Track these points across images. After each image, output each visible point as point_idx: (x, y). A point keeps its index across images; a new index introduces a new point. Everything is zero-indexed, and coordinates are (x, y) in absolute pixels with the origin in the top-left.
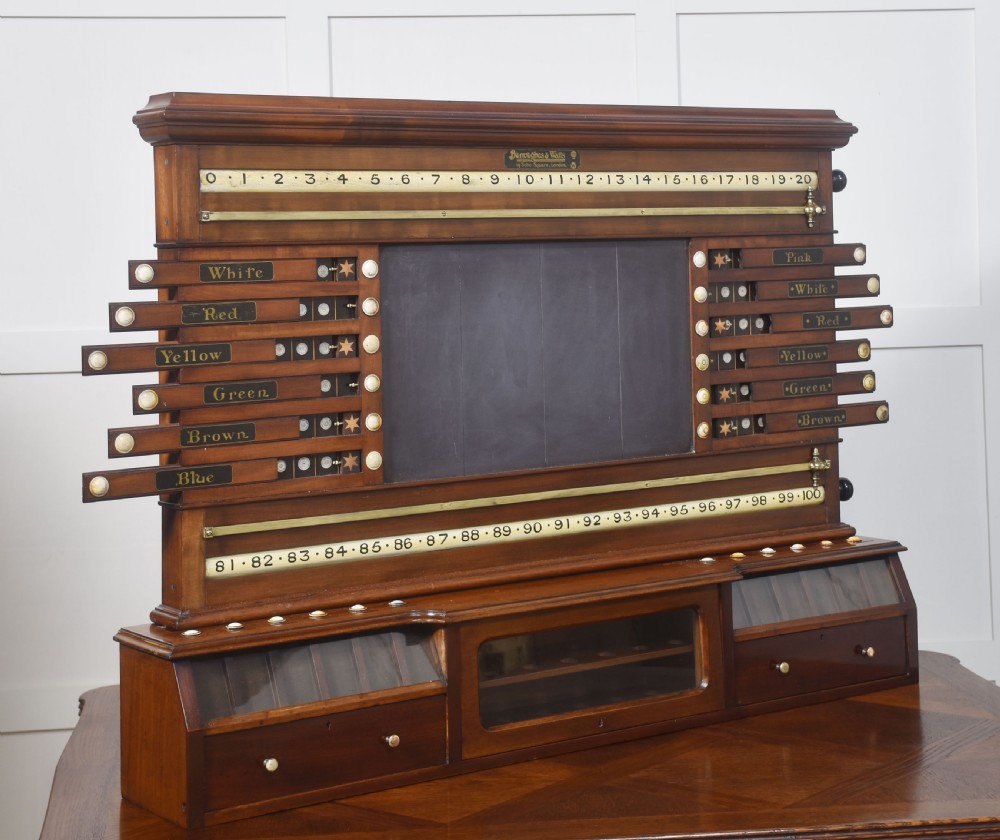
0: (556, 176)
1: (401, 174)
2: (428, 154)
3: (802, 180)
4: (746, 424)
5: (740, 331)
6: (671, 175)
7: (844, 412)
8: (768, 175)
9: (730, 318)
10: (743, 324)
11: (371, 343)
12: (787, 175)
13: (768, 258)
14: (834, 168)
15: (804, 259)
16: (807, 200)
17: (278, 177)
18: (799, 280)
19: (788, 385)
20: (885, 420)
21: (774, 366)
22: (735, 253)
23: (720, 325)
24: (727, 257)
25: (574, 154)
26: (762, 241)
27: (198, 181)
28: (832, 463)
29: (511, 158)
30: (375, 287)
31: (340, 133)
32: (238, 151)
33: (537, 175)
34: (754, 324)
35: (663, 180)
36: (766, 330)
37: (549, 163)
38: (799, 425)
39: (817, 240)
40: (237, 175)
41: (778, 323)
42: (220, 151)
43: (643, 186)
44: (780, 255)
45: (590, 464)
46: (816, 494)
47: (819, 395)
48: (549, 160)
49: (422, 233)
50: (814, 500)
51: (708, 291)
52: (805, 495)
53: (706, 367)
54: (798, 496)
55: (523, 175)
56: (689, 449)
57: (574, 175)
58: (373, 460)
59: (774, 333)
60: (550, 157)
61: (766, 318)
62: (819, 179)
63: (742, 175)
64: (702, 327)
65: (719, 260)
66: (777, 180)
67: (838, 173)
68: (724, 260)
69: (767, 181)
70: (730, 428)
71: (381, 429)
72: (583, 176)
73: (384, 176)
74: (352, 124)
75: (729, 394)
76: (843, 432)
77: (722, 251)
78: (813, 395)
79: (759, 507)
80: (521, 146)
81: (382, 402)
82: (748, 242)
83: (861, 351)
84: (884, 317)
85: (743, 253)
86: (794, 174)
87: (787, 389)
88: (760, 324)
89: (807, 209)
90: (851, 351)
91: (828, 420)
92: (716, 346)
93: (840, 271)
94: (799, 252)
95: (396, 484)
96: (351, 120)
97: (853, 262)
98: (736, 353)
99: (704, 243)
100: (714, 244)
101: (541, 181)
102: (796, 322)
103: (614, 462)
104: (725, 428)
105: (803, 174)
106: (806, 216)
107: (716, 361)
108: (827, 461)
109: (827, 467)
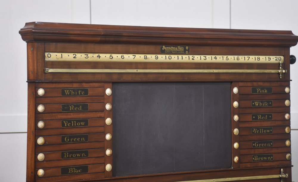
0: (180, 56)
1: (121, 55)
2: (132, 47)
3: (278, 59)
6: (225, 57)
8: (264, 57)
11: (108, 121)
12: (271, 57)
14: (291, 54)
16: (280, 67)
17: (75, 55)
25: (187, 48)
26: (261, 84)
27: (44, 56)
28: (288, 175)
29: (163, 49)
30: (111, 99)
31: (99, 39)
32: (60, 45)
33: (173, 56)
35: (222, 58)
37: (178, 51)
39: (283, 84)
40: (59, 55)
42: (53, 45)
43: (214, 61)
48: (178, 50)
49: (129, 78)
51: (239, 103)
53: (237, 134)
55: (167, 56)
56: (231, 167)
57: (187, 56)
58: (108, 167)
60: (178, 49)
62: (284, 59)
63: (253, 57)
64: (236, 118)
66: (267, 59)
67: (293, 57)
69: (263, 59)
71: (111, 155)
72: (191, 56)
73: (114, 56)
74: (103, 35)
80: (167, 44)
81: (112, 144)
86: (274, 57)
89: (279, 71)
92: (242, 125)
95: (117, 177)
96: (103, 34)
99: (238, 84)
100: (241, 84)
101: (174, 58)
103: (201, 171)
105: (278, 57)
106: (279, 74)
108: (286, 174)
109: (287, 177)
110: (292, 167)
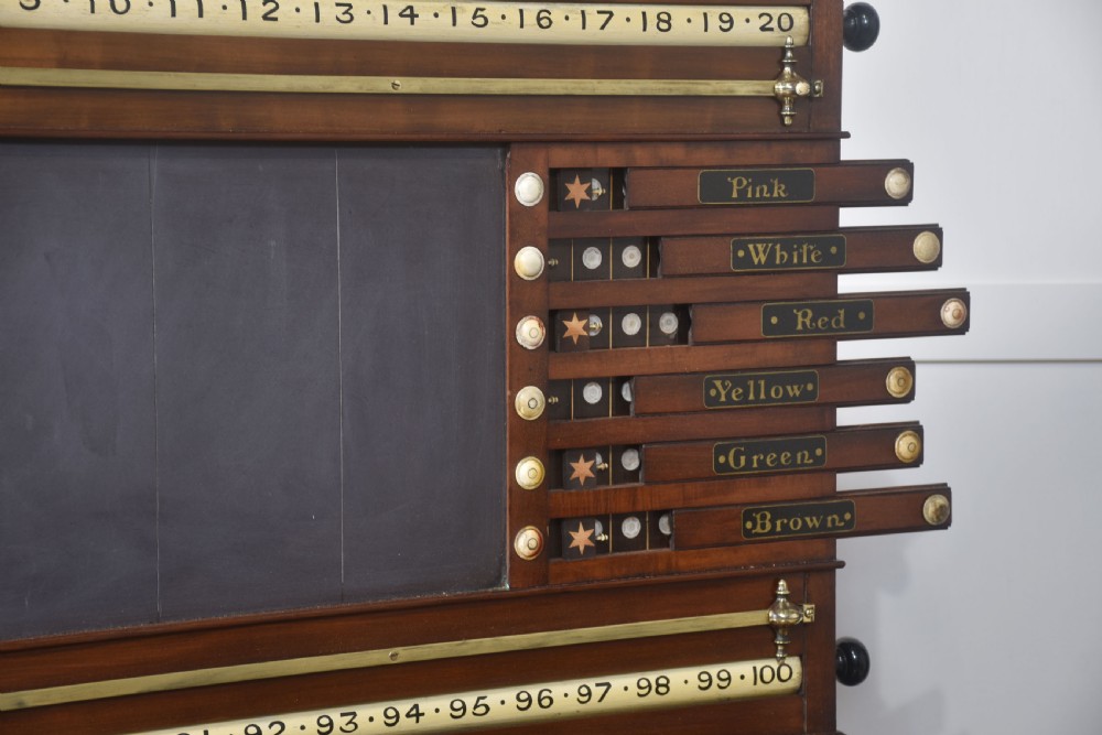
3: (774, 24)
4: (631, 529)
5: (622, 339)
7: (849, 507)
8: (695, 12)
9: (601, 312)
10: (632, 325)
12: (738, 13)
13: (691, 187)
15: (771, 191)
16: (782, 65)
18: (757, 234)
19: (724, 451)
20: (943, 522)
21: (695, 412)
22: (616, 177)
23: (575, 326)
24: (596, 184)
26: (676, 153)
28: (817, 611)
34: (655, 326)
35: (446, 16)
36: (681, 337)
38: (748, 533)
39: (801, 152)
41: (705, 322)
43: (398, 28)
44: (715, 183)
45: (264, 614)
46: (779, 674)
47: (795, 471)
50: (776, 686)
51: (547, 257)
52: (759, 676)
53: (537, 414)
54: (742, 677)
56: (498, 581)
59: (697, 344)
61: (682, 311)
62: (811, 23)
63: (634, 11)
64: (529, 332)
65: (577, 191)
66: (714, 22)
67: (862, 12)
68: (589, 191)
69: (690, 24)
70: (592, 538)
75: (593, 468)
76: (845, 548)
77: (586, 173)
78: (780, 472)
79: (653, 699)
82: (641, 155)
83: (893, 383)
84: (949, 312)
85: (630, 177)
86: (753, 11)
87: (722, 459)
88: (669, 324)
89: (779, 87)
90: (870, 382)
91: (813, 522)
92: (563, 369)
93: (850, 217)
94: (760, 176)
97: (883, 199)
98: (614, 383)
99: (540, 156)
100: (563, 157)
102: (750, 323)
103: (320, 610)
104: (581, 538)
105: (775, 11)
106: (777, 100)
107: (565, 400)
108: (806, 606)
109: (806, 620)
110: (838, 571)
